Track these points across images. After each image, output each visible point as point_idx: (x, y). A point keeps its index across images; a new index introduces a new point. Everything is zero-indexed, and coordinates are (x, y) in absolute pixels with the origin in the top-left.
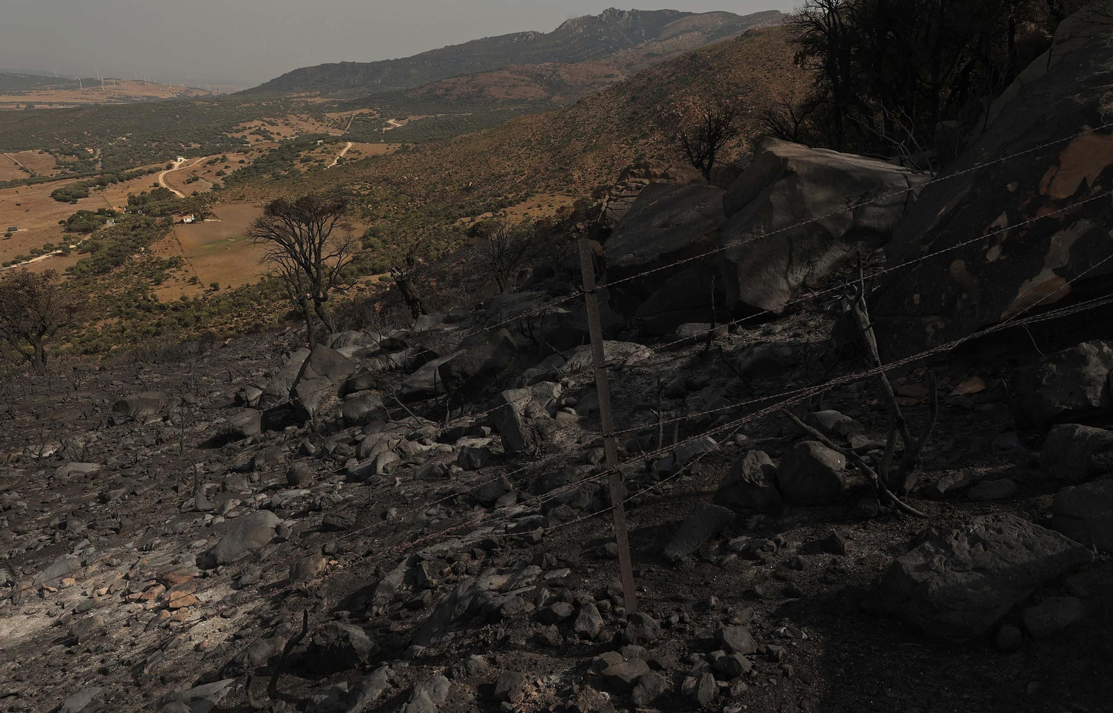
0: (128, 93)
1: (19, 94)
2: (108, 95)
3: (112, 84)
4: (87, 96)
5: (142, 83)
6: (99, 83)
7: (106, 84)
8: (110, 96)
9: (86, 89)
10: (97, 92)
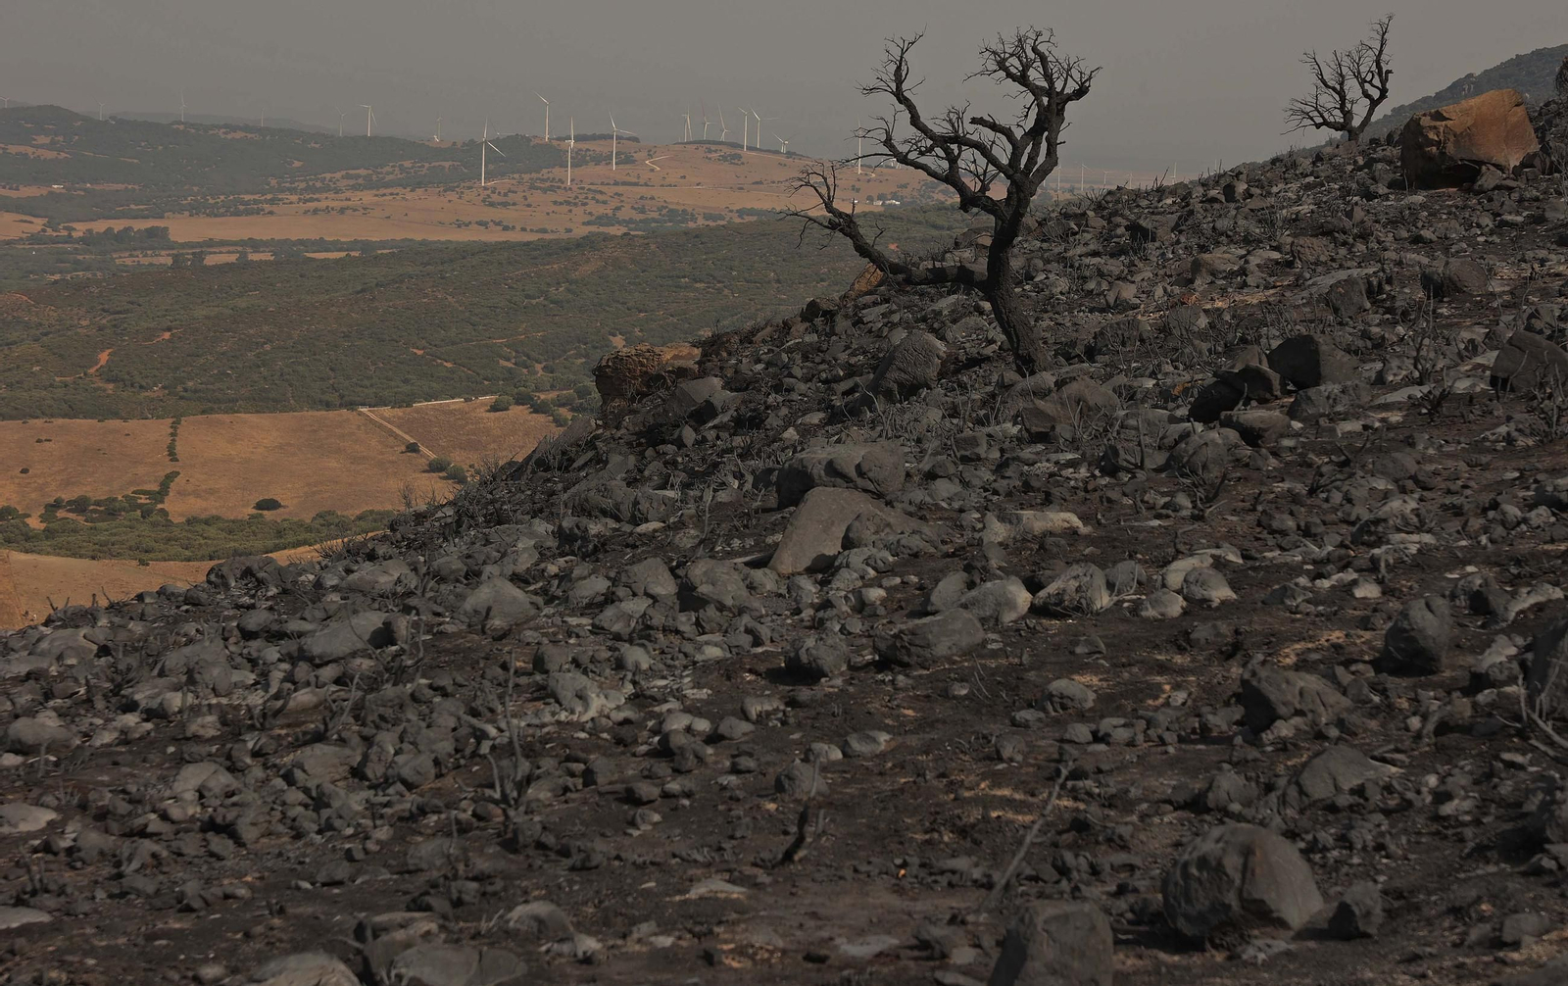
0: (675, 198)
1: (234, 210)
2: (592, 207)
3: (603, 159)
4: (507, 215)
5: (732, 154)
6: (552, 155)
7: (580, 160)
8: (600, 210)
9: (502, 183)
10: (552, 196)
